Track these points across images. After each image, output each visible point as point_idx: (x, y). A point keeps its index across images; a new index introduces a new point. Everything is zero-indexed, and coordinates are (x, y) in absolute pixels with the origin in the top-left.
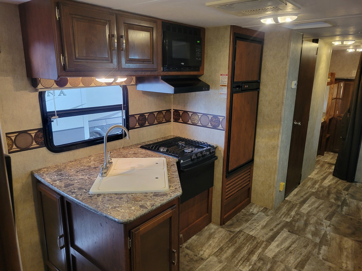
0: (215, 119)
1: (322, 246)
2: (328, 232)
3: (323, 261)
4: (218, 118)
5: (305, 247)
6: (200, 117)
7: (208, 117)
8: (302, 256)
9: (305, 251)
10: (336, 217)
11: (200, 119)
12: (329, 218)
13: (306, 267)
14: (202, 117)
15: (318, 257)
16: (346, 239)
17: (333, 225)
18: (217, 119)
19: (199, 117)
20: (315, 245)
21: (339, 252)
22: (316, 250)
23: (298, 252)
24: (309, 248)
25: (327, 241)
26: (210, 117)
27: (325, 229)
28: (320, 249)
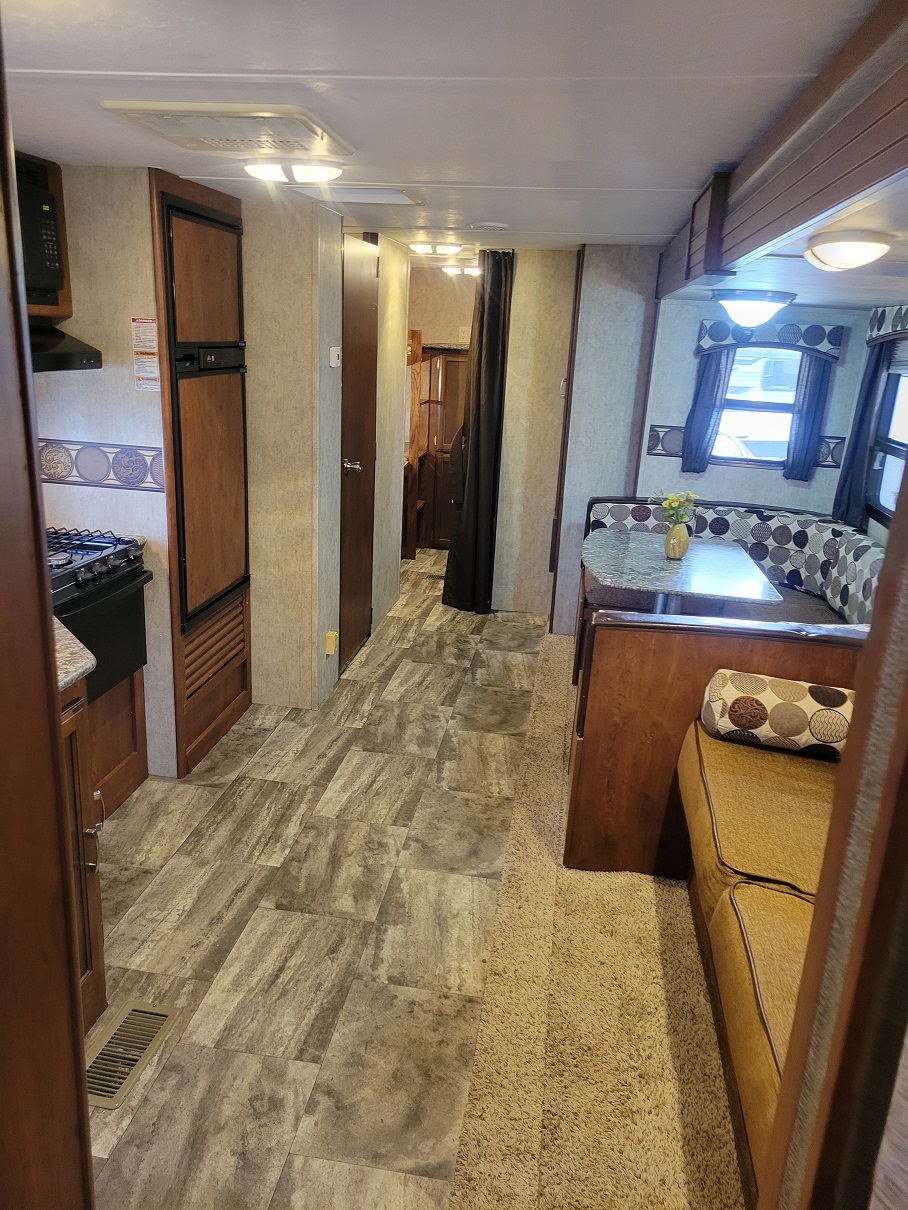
0: (127, 459)
1: (444, 763)
2: (452, 731)
3: (452, 792)
4: (140, 454)
5: (408, 773)
6: (74, 454)
7: (104, 453)
8: (403, 795)
9: (408, 784)
10: (464, 695)
11: (75, 463)
12: (450, 699)
13: (417, 815)
14: (81, 454)
15: (439, 788)
16: (490, 735)
17: (461, 714)
18: (134, 458)
19: (70, 455)
20: (429, 764)
21: (481, 765)
22: (434, 774)
23: (393, 789)
24: (417, 774)
25: (452, 750)
26: (111, 454)
27: (445, 725)
28: (440, 771)
